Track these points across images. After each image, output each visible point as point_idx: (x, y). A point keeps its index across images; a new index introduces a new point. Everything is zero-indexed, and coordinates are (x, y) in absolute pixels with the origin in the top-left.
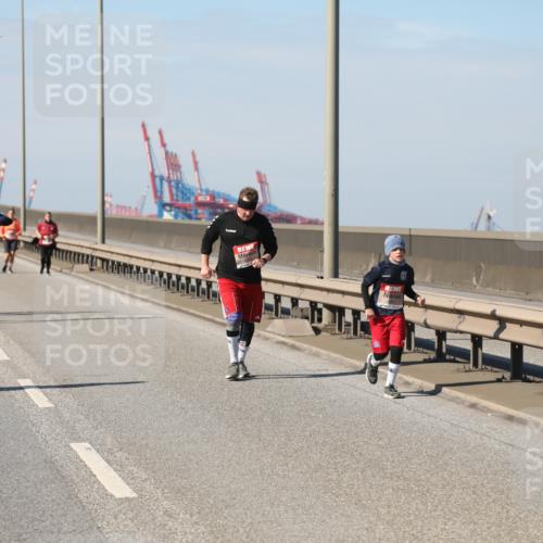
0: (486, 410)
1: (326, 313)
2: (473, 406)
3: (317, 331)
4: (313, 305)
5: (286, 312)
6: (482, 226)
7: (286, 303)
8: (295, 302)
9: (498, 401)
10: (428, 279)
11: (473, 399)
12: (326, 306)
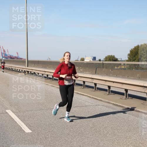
0: (49, 85)
1: (26, 72)
2: (47, 84)
3: (25, 75)
4: (25, 71)
5: (21, 72)
6: (49, 60)
7: (21, 71)
8: (22, 70)
9: (51, 84)
10: (41, 67)
11: (47, 83)
12: (27, 71)
